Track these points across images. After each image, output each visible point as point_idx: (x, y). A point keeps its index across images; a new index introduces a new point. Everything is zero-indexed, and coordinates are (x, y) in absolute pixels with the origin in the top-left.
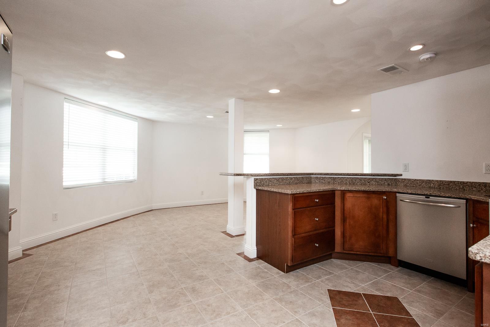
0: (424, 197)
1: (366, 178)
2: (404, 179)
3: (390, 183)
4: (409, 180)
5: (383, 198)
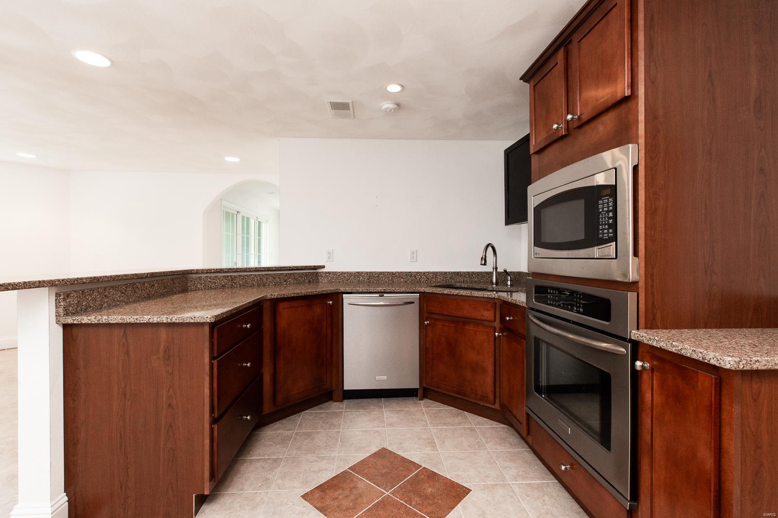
0: (378, 295)
1: (282, 274)
2: (329, 272)
3: (311, 280)
4: (335, 273)
5: (327, 303)
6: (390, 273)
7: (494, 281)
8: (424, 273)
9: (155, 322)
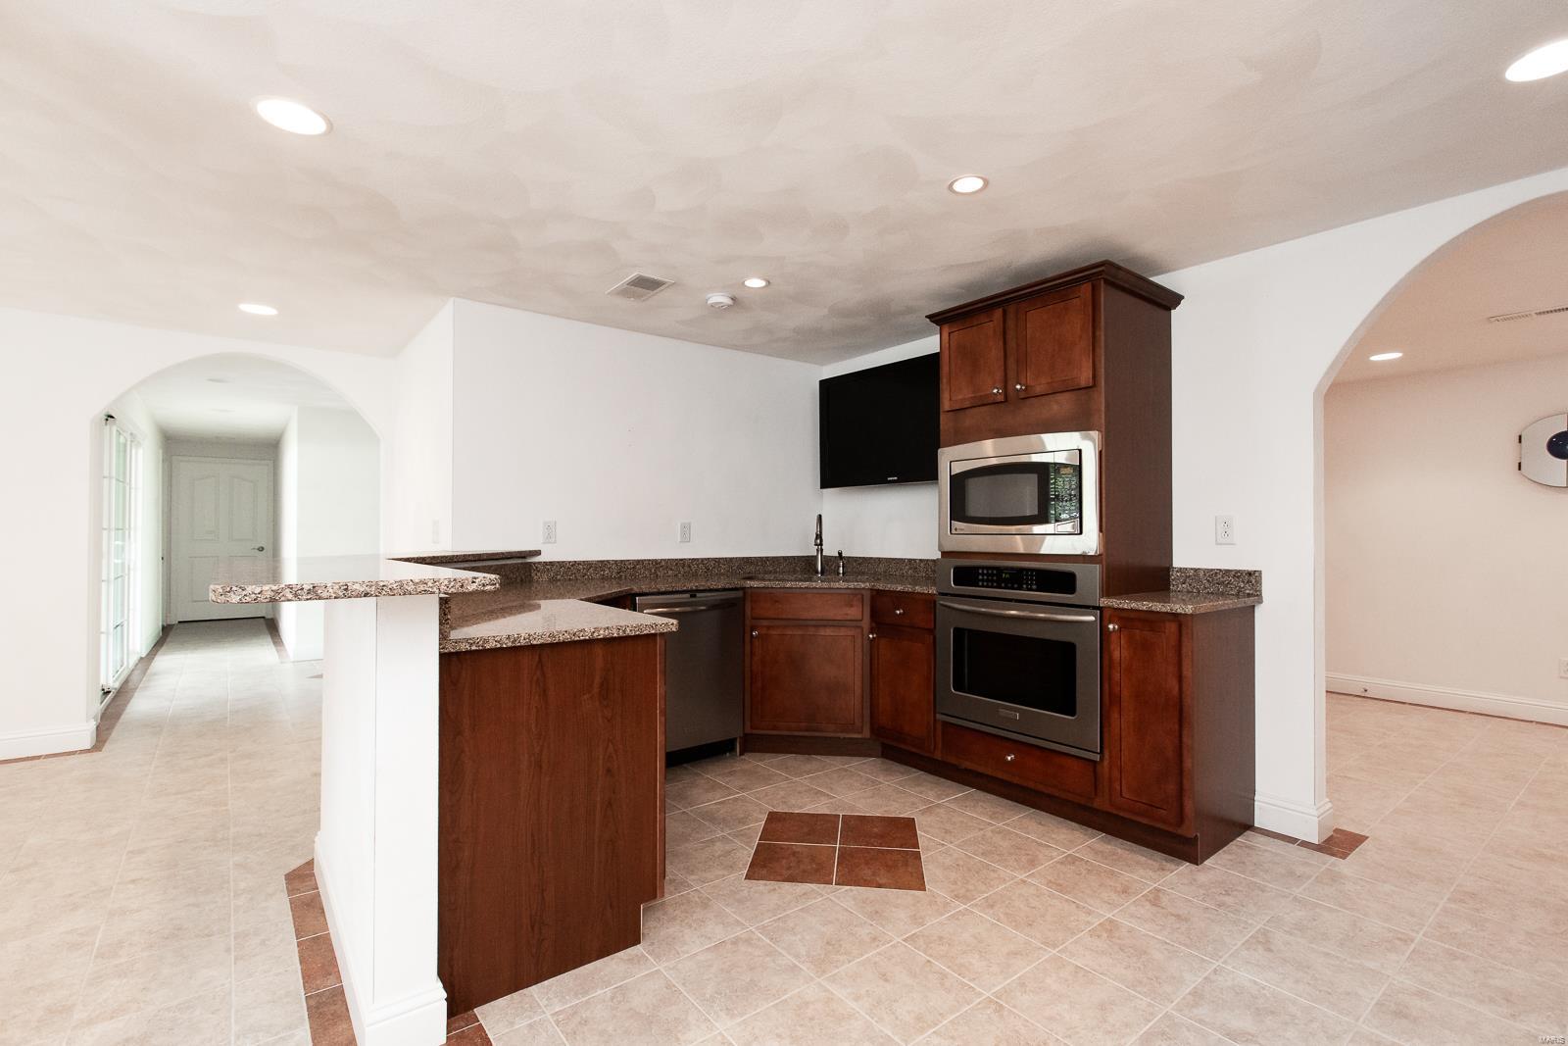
0: (689, 595)
2: (549, 562)
6: (653, 561)
7: (819, 569)
8: (703, 560)
9: (601, 637)
